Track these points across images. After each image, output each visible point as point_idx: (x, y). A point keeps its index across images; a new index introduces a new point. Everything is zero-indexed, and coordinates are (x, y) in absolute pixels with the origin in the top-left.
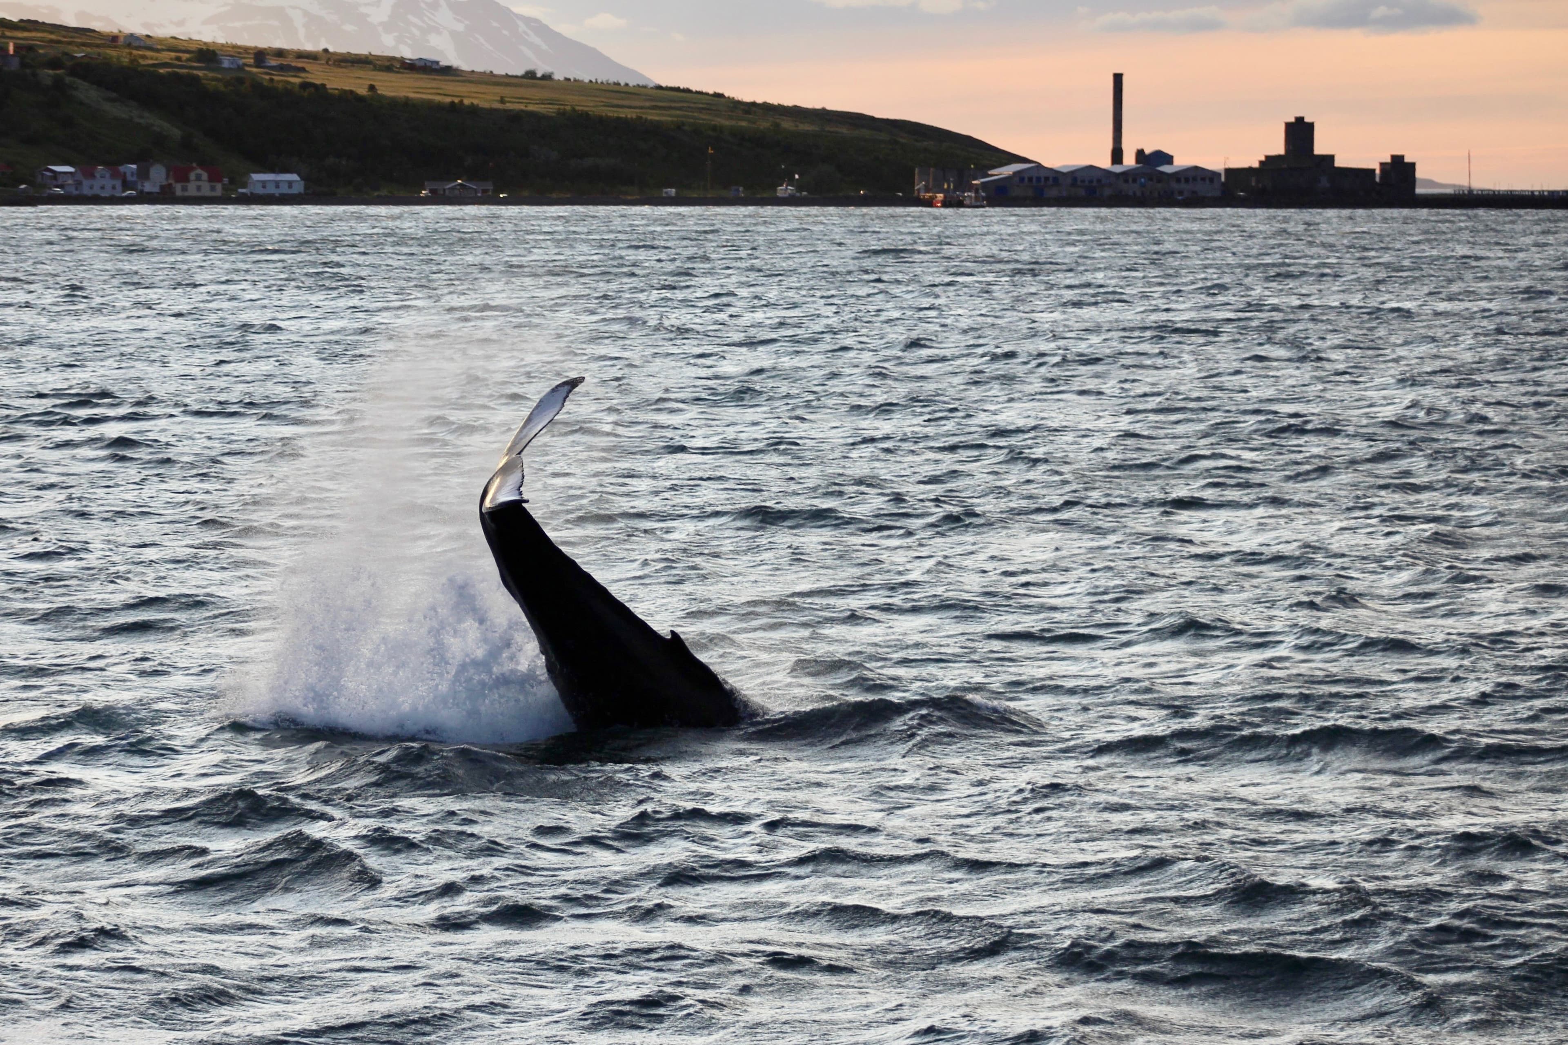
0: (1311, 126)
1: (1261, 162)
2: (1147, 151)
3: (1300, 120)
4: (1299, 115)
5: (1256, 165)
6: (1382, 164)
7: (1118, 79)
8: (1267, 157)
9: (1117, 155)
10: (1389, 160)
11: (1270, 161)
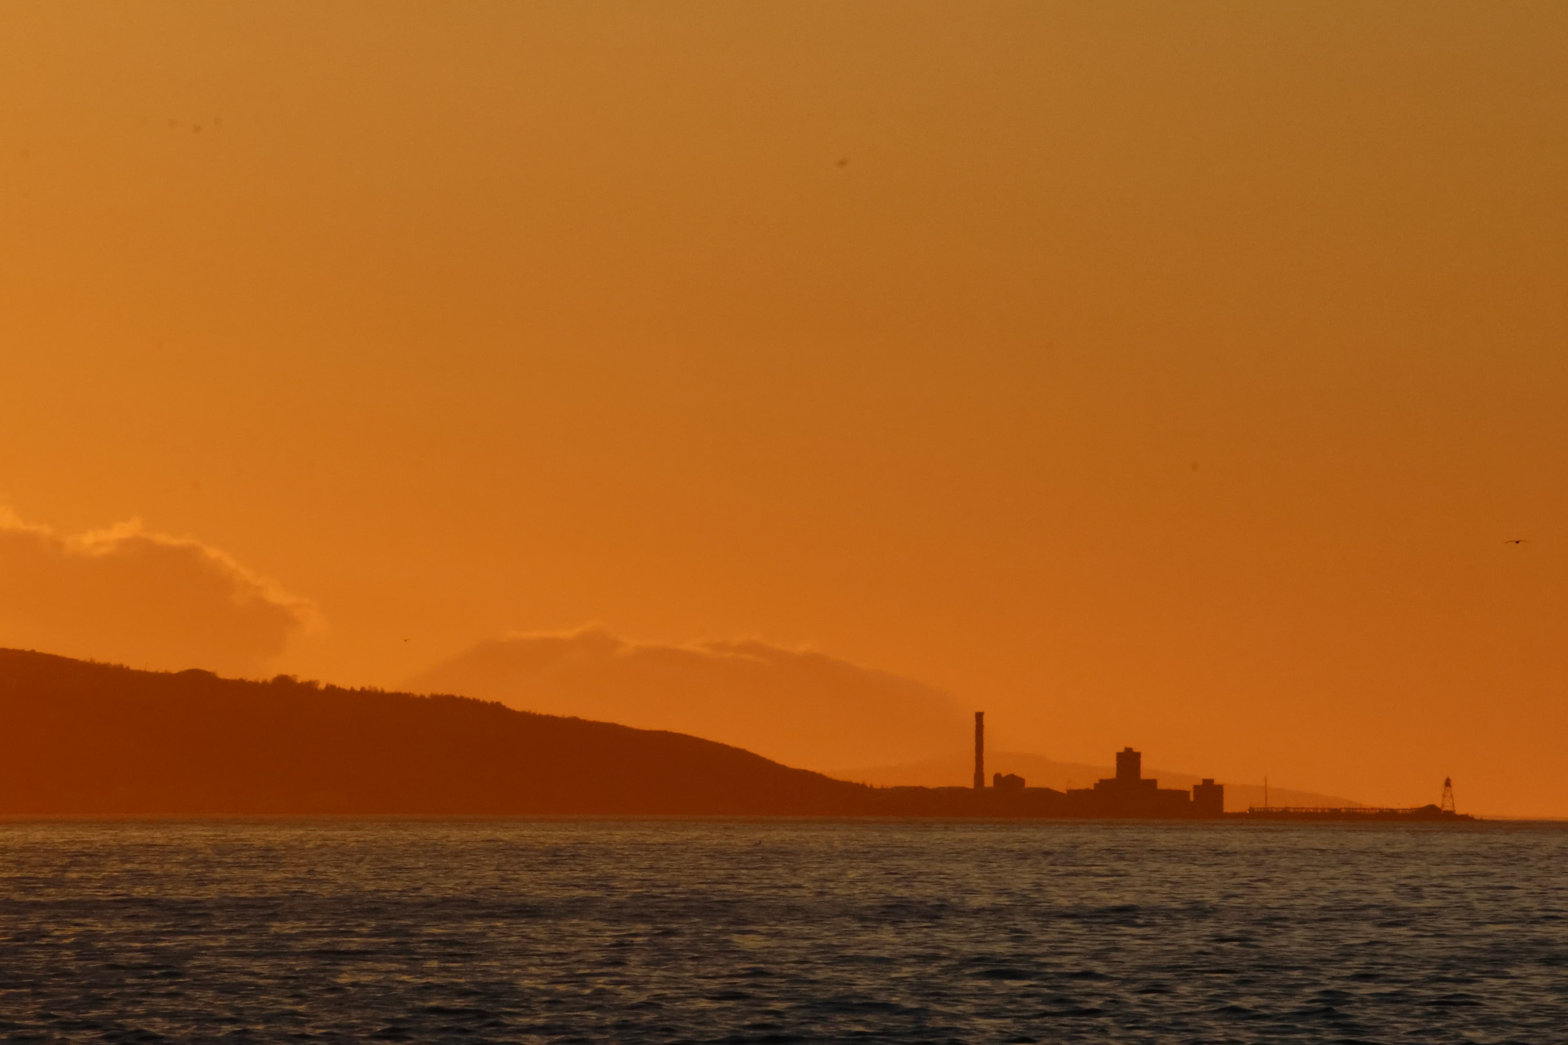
0: (1138, 755)
1: (1096, 785)
2: (1004, 775)
3: (1129, 751)
4: (1129, 746)
5: (1092, 787)
6: (1196, 787)
7: (979, 716)
8: (1102, 781)
9: (979, 775)
10: (1201, 783)
11: (1103, 784)
